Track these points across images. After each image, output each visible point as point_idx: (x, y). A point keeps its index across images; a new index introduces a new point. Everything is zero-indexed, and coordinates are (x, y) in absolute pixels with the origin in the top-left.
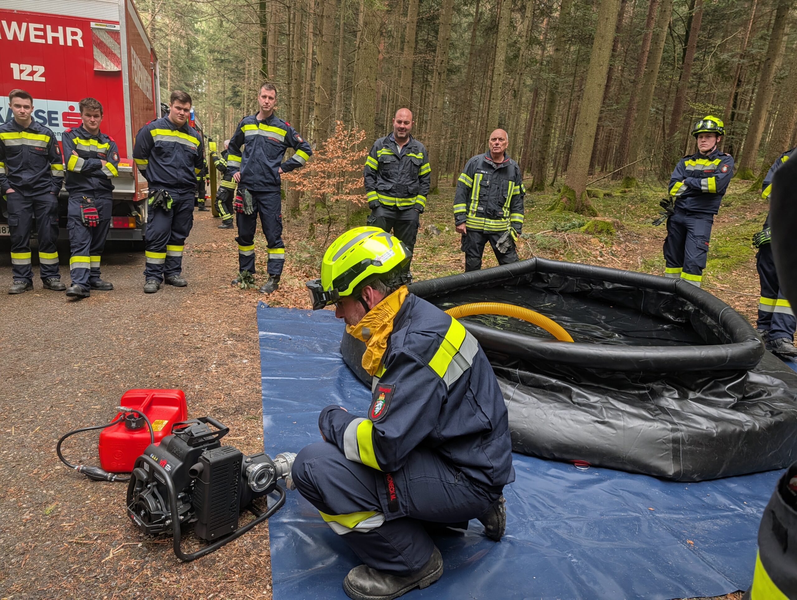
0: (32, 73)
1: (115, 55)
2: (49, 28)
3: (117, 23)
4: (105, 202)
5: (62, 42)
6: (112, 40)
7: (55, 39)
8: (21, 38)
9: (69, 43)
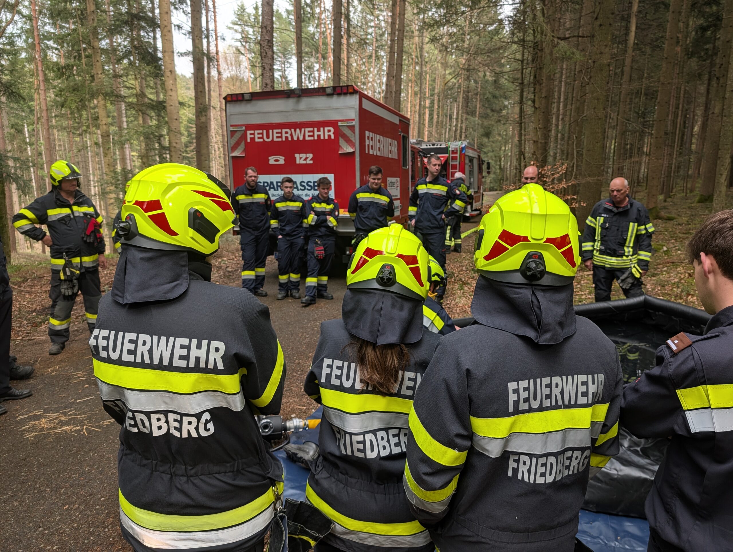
0: (306, 159)
1: (351, 141)
2: (316, 129)
3: (353, 120)
4: (330, 242)
5: (322, 138)
6: (350, 132)
7: (319, 136)
8: (301, 138)
9: (326, 138)
